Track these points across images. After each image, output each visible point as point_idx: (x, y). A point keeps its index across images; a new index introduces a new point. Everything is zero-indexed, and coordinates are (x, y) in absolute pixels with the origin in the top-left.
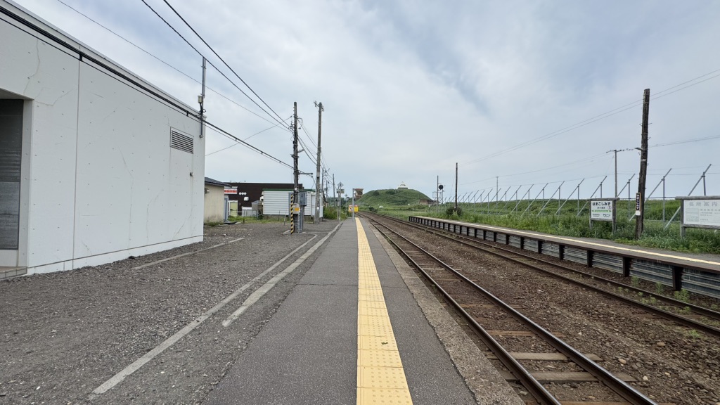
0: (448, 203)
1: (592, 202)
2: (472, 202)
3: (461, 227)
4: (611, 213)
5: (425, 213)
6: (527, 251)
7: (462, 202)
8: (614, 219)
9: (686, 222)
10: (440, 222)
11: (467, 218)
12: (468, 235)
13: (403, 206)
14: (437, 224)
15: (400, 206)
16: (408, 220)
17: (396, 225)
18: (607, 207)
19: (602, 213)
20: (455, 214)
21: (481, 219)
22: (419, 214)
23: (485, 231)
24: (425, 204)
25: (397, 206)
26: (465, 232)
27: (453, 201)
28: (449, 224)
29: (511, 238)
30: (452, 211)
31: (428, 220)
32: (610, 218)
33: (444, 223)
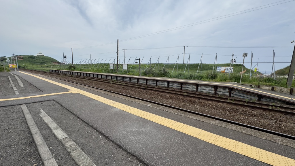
0: (69, 64)
1: (110, 64)
3: (75, 72)
5: (58, 68)
6: (94, 78)
7: (75, 63)
9: (123, 69)
10: (66, 72)
11: (77, 70)
12: (78, 75)
13: (43, 65)
15: (40, 65)
16: (49, 71)
17: (43, 73)
19: (111, 67)
20: (73, 68)
21: (83, 70)
22: (55, 69)
23: (83, 73)
24: (56, 64)
25: (38, 65)
26: (76, 74)
27: (72, 63)
28: (70, 72)
29: (91, 74)
30: (71, 67)
31: (60, 71)
32: (113, 68)
33: (68, 72)
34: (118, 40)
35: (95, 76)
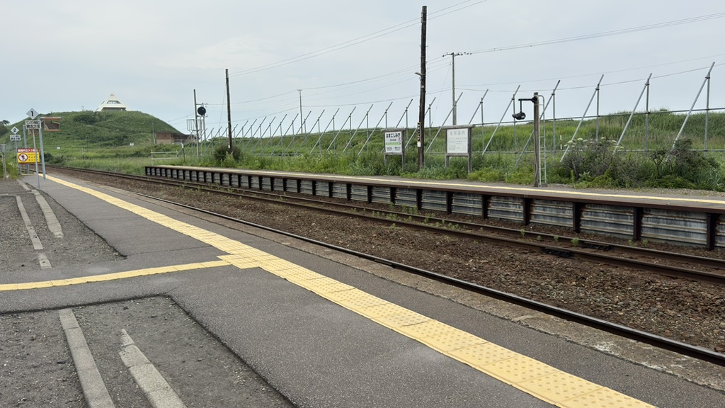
0: (215, 139)
1: (386, 133)
2: (257, 136)
3: (240, 176)
4: (401, 146)
5: (174, 158)
6: (319, 197)
7: (240, 136)
8: (403, 152)
9: (449, 151)
10: (205, 172)
11: (248, 164)
12: (250, 187)
13: (121, 148)
14: (201, 175)
15: (112, 149)
16: (142, 174)
17: (122, 183)
18: (397, 138)
19: (393, 146)
20: (229, 157)
21: (270, 163)
22: (163, 161)
24: (168, 142)
25: (105, 149)
26: (245, 183)
27: (226, 135)
28: (221, 174)
29: (303, 183)
30: (224, 153)
31: (184, 171)
32: (400, 151)
33: (213, 173)
34: (425, 8)
35: (322, 191)
